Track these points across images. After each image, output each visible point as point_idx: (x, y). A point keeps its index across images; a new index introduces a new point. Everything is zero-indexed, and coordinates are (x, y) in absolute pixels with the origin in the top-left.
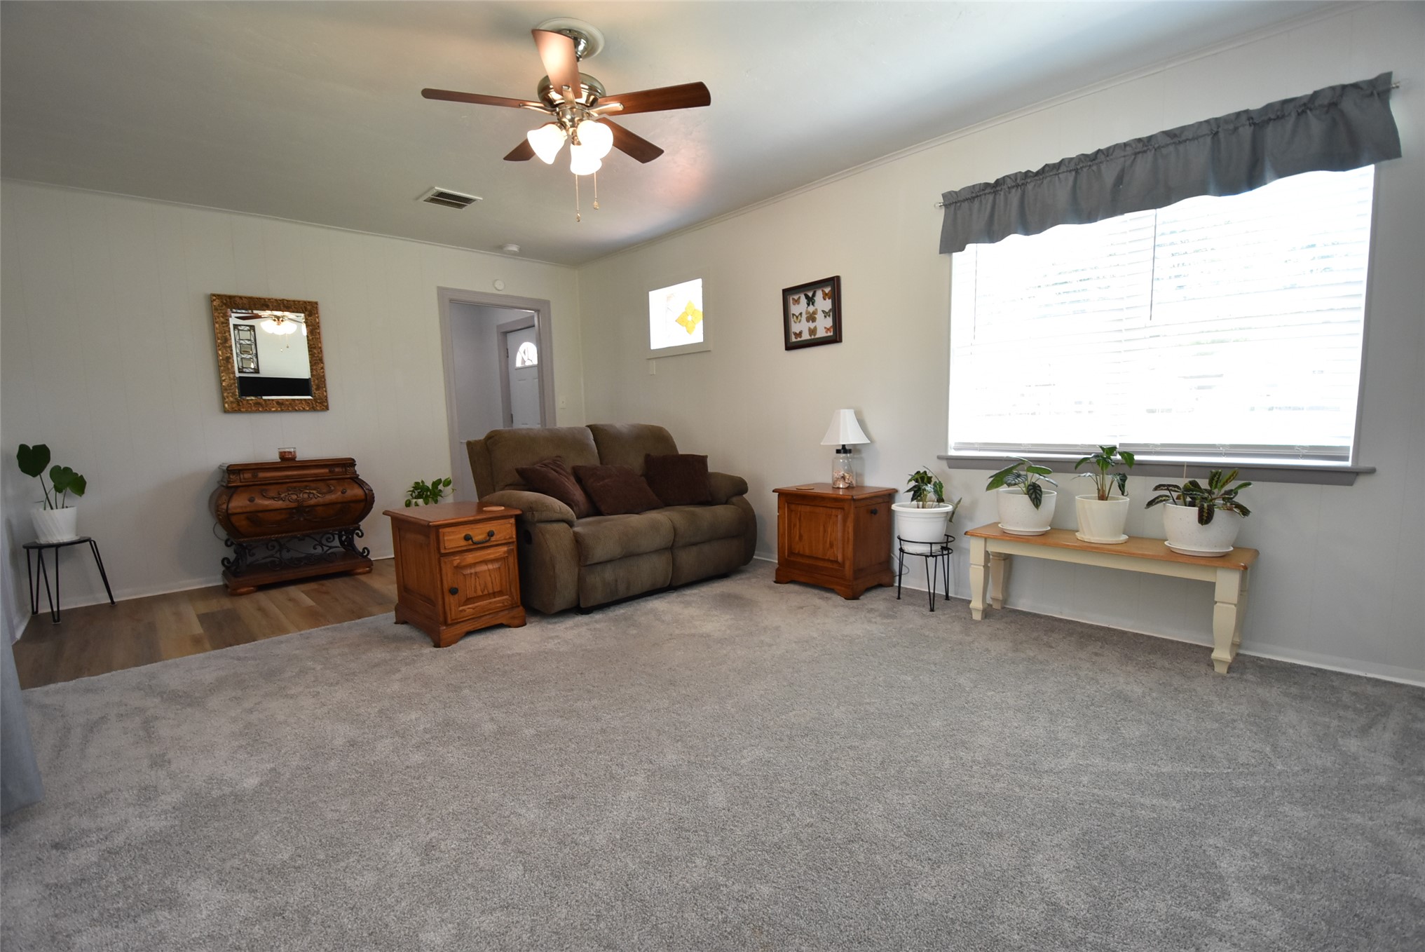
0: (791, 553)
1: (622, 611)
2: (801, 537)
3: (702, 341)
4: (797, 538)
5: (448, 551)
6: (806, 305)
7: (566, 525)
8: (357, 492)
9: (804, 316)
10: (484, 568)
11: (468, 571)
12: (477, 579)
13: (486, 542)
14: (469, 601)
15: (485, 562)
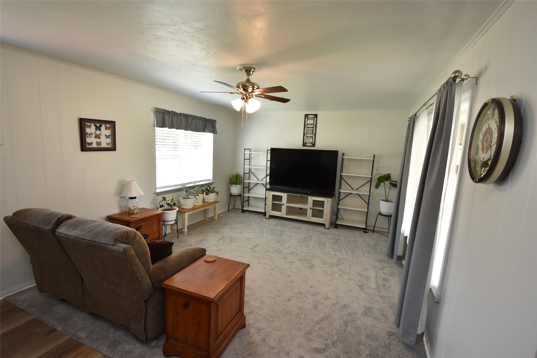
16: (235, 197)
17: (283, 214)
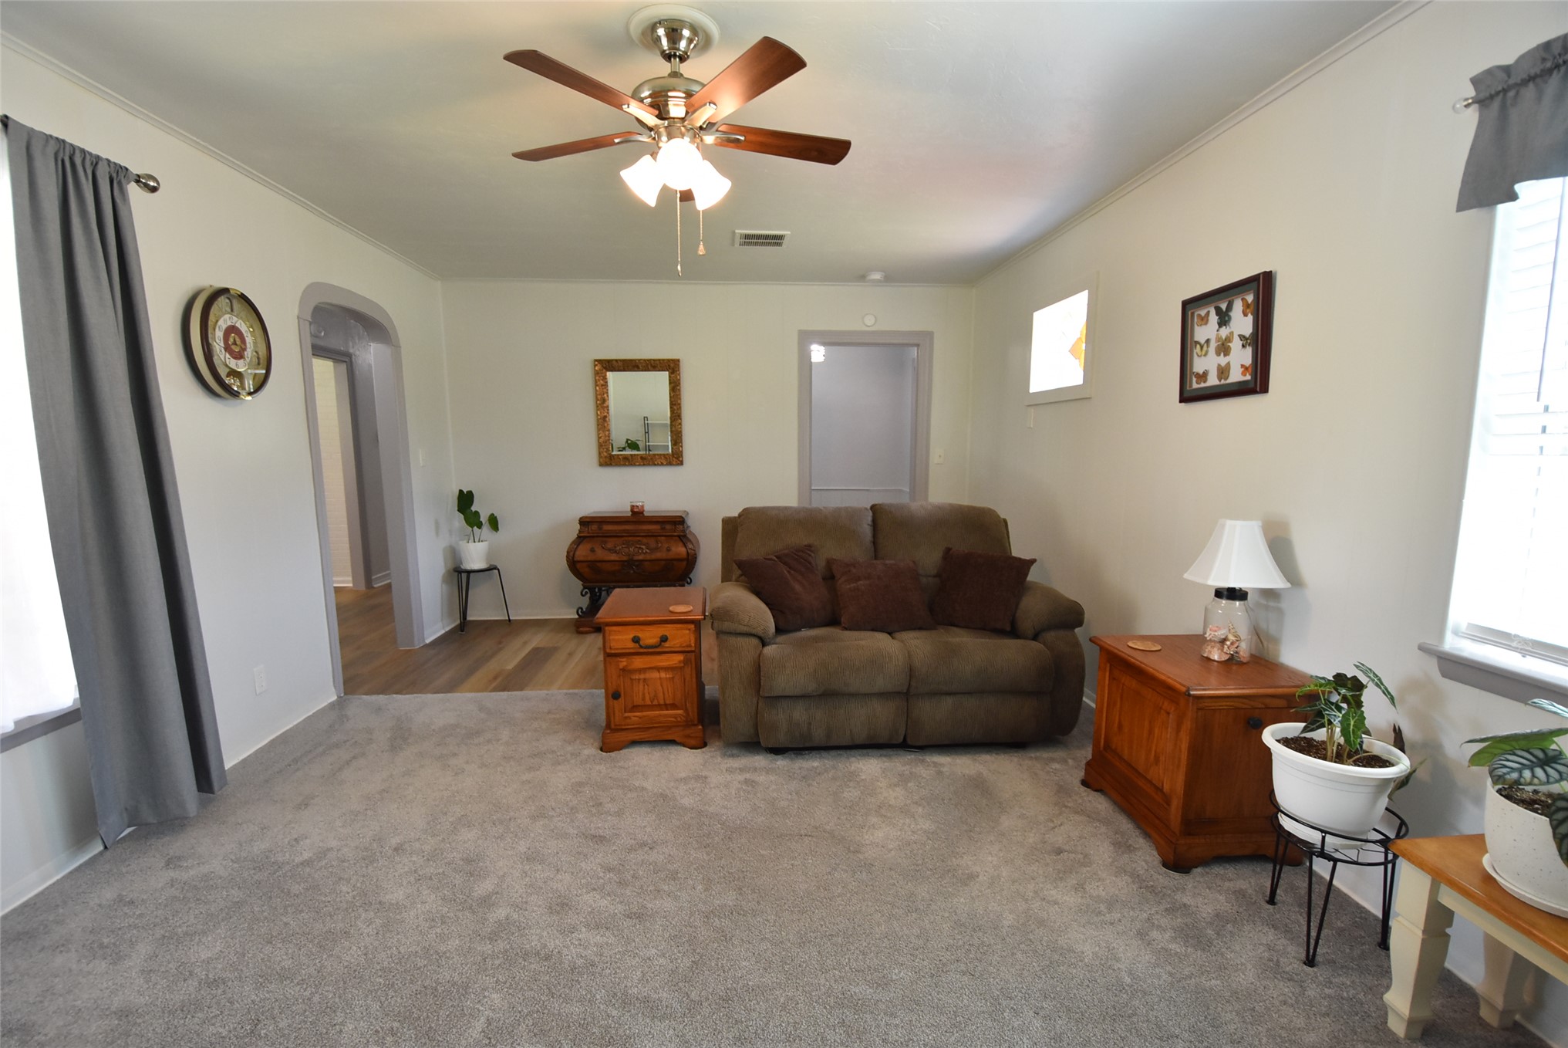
0: (1107, 746)
1: (816, 764)
2: (1120, 727)
3: (1080, 381)
4: (1116, 725)
5: (613, 652)
6: (1217, 327)
7: (755, 641)
8: (680, 550)
9: (1213, 345)
10: (655, 675)
11: (637, 677)
12: (646, 686)
13: (656, 647)
14: (635, 708)
15: (658, 669)
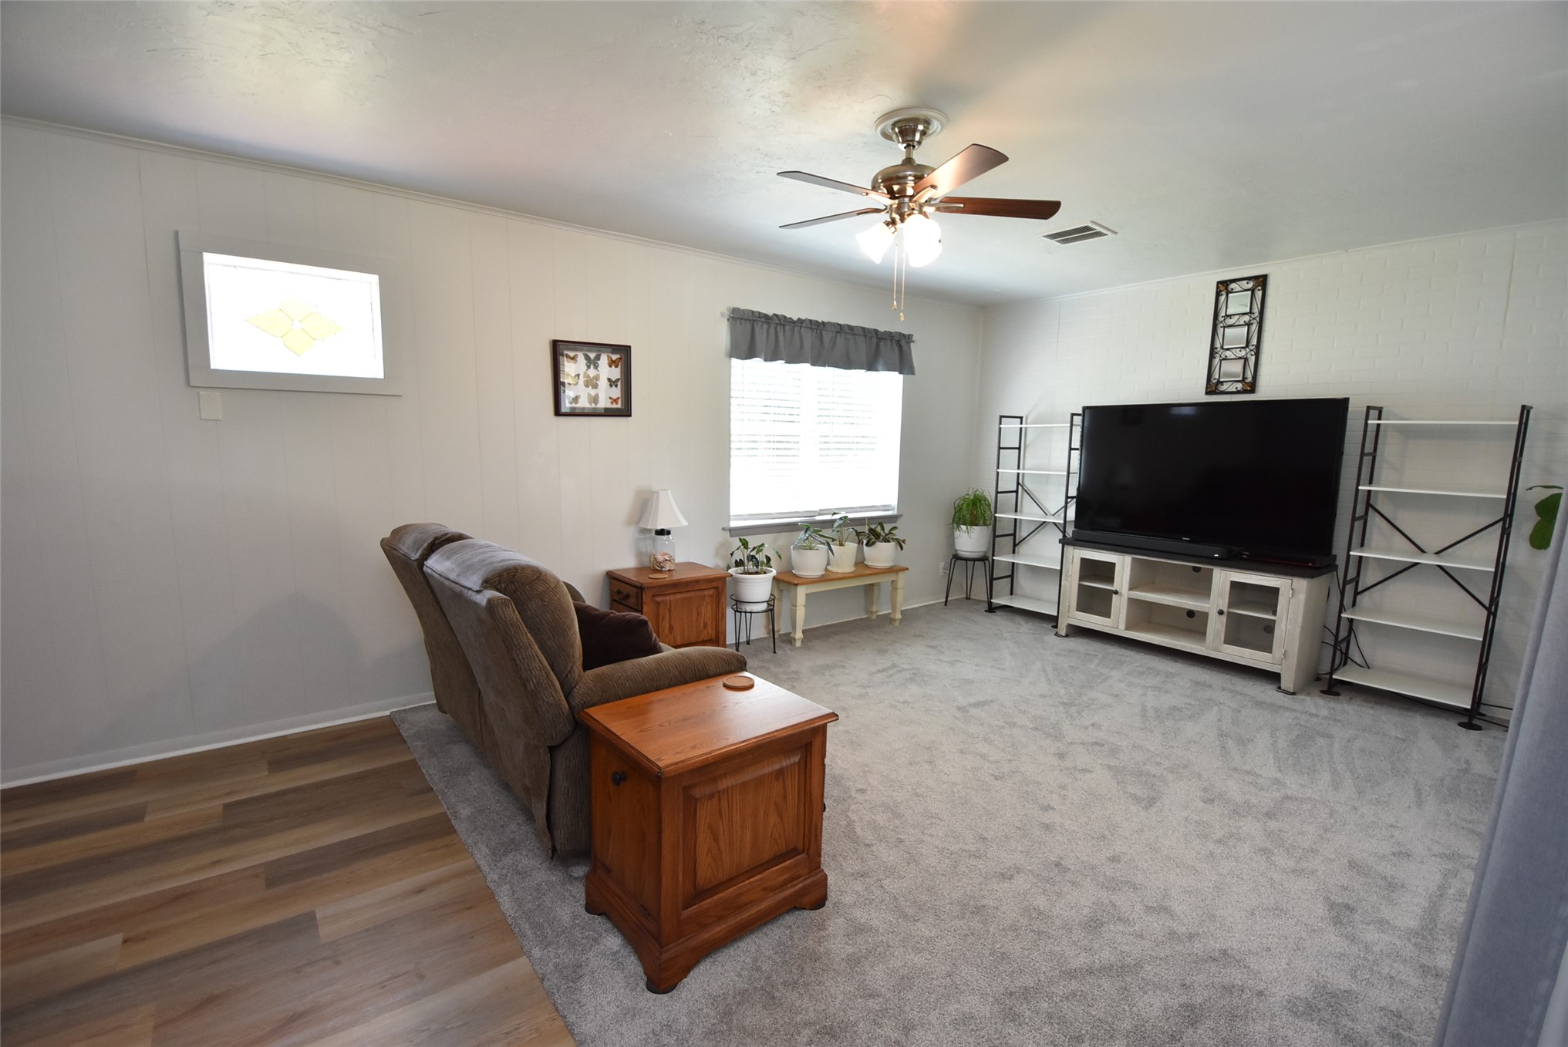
2: (671, 628)
9: (582, 379)
16: (970, 563)
17: (1116, 622)
